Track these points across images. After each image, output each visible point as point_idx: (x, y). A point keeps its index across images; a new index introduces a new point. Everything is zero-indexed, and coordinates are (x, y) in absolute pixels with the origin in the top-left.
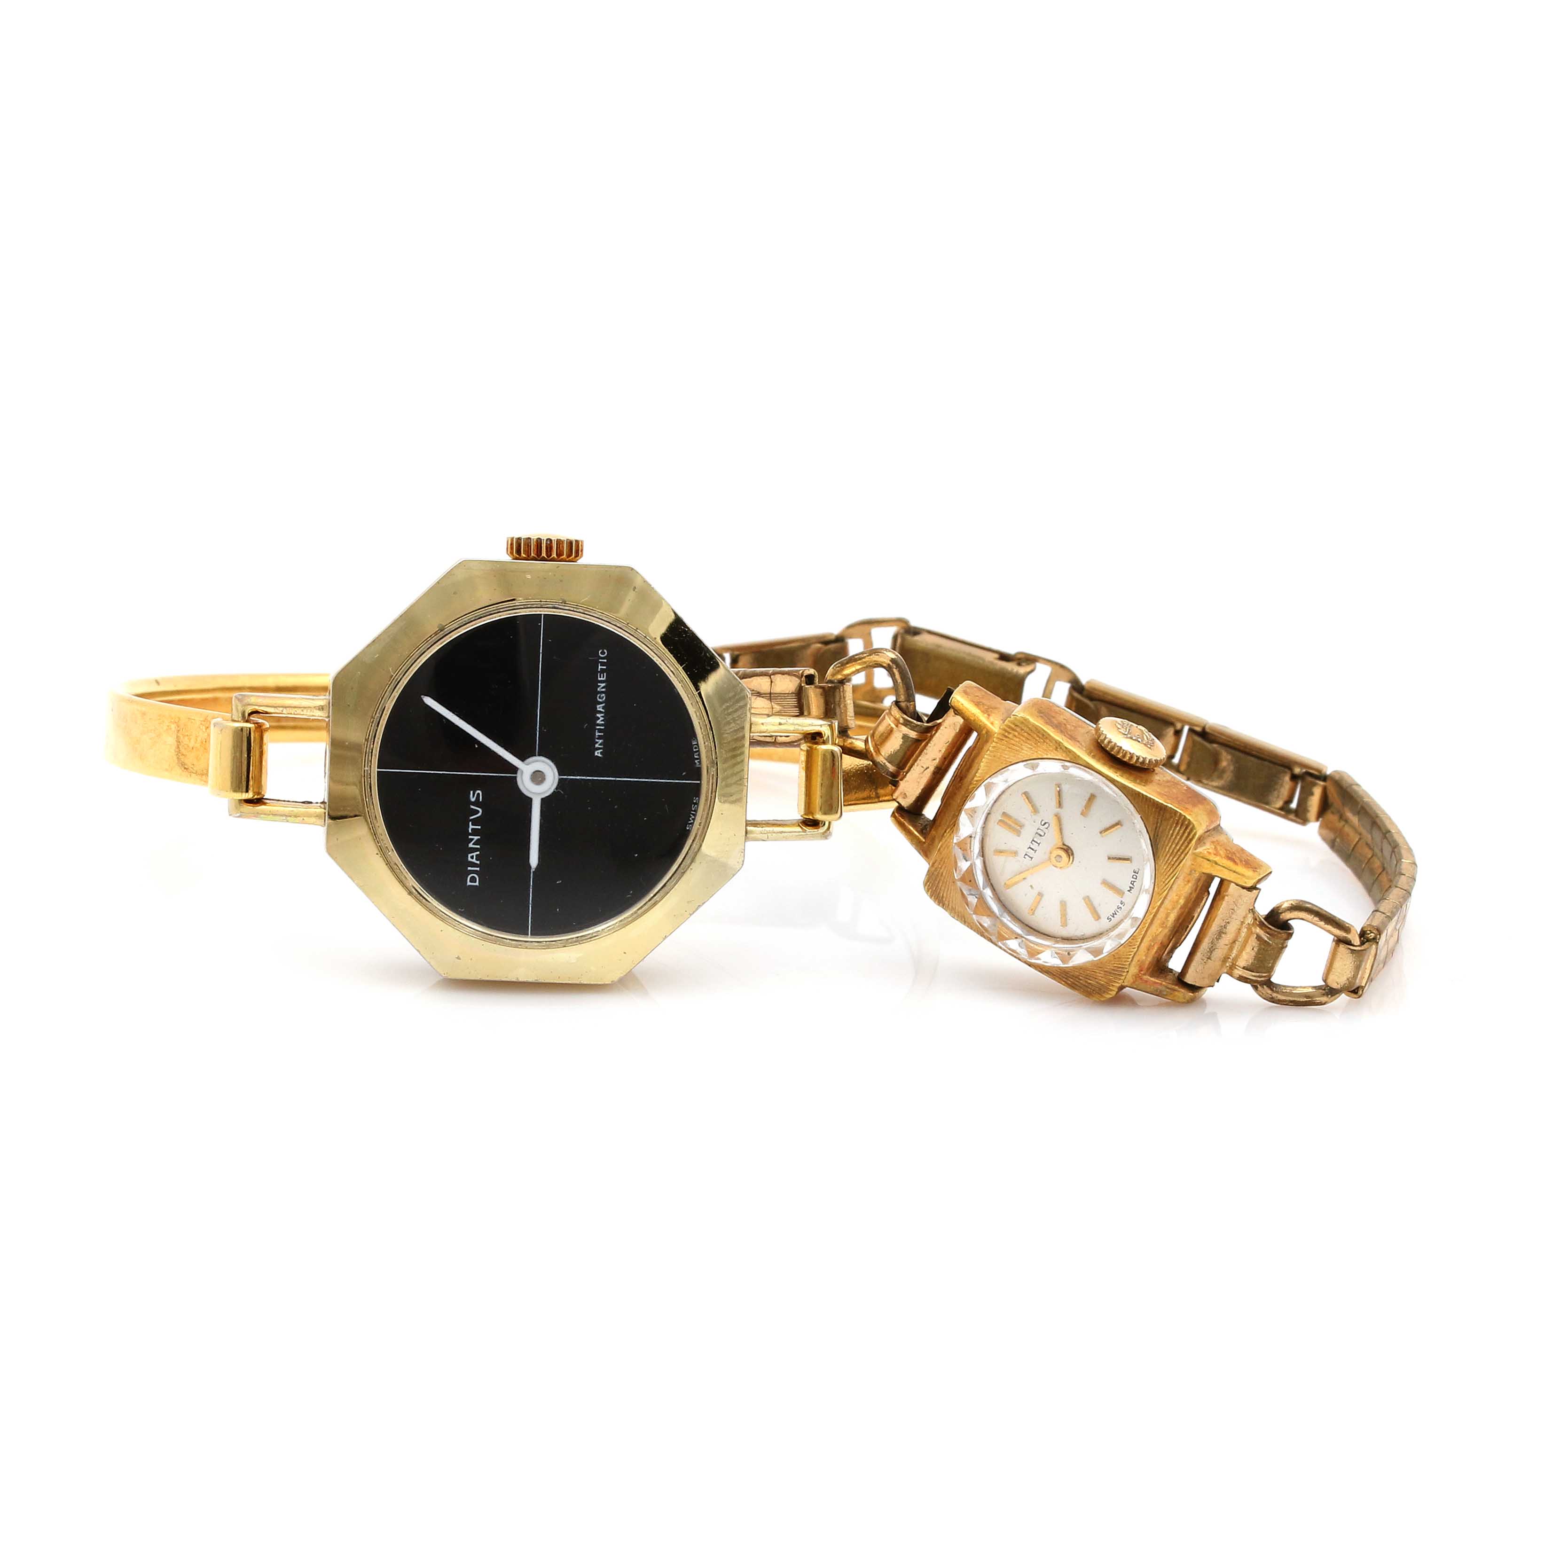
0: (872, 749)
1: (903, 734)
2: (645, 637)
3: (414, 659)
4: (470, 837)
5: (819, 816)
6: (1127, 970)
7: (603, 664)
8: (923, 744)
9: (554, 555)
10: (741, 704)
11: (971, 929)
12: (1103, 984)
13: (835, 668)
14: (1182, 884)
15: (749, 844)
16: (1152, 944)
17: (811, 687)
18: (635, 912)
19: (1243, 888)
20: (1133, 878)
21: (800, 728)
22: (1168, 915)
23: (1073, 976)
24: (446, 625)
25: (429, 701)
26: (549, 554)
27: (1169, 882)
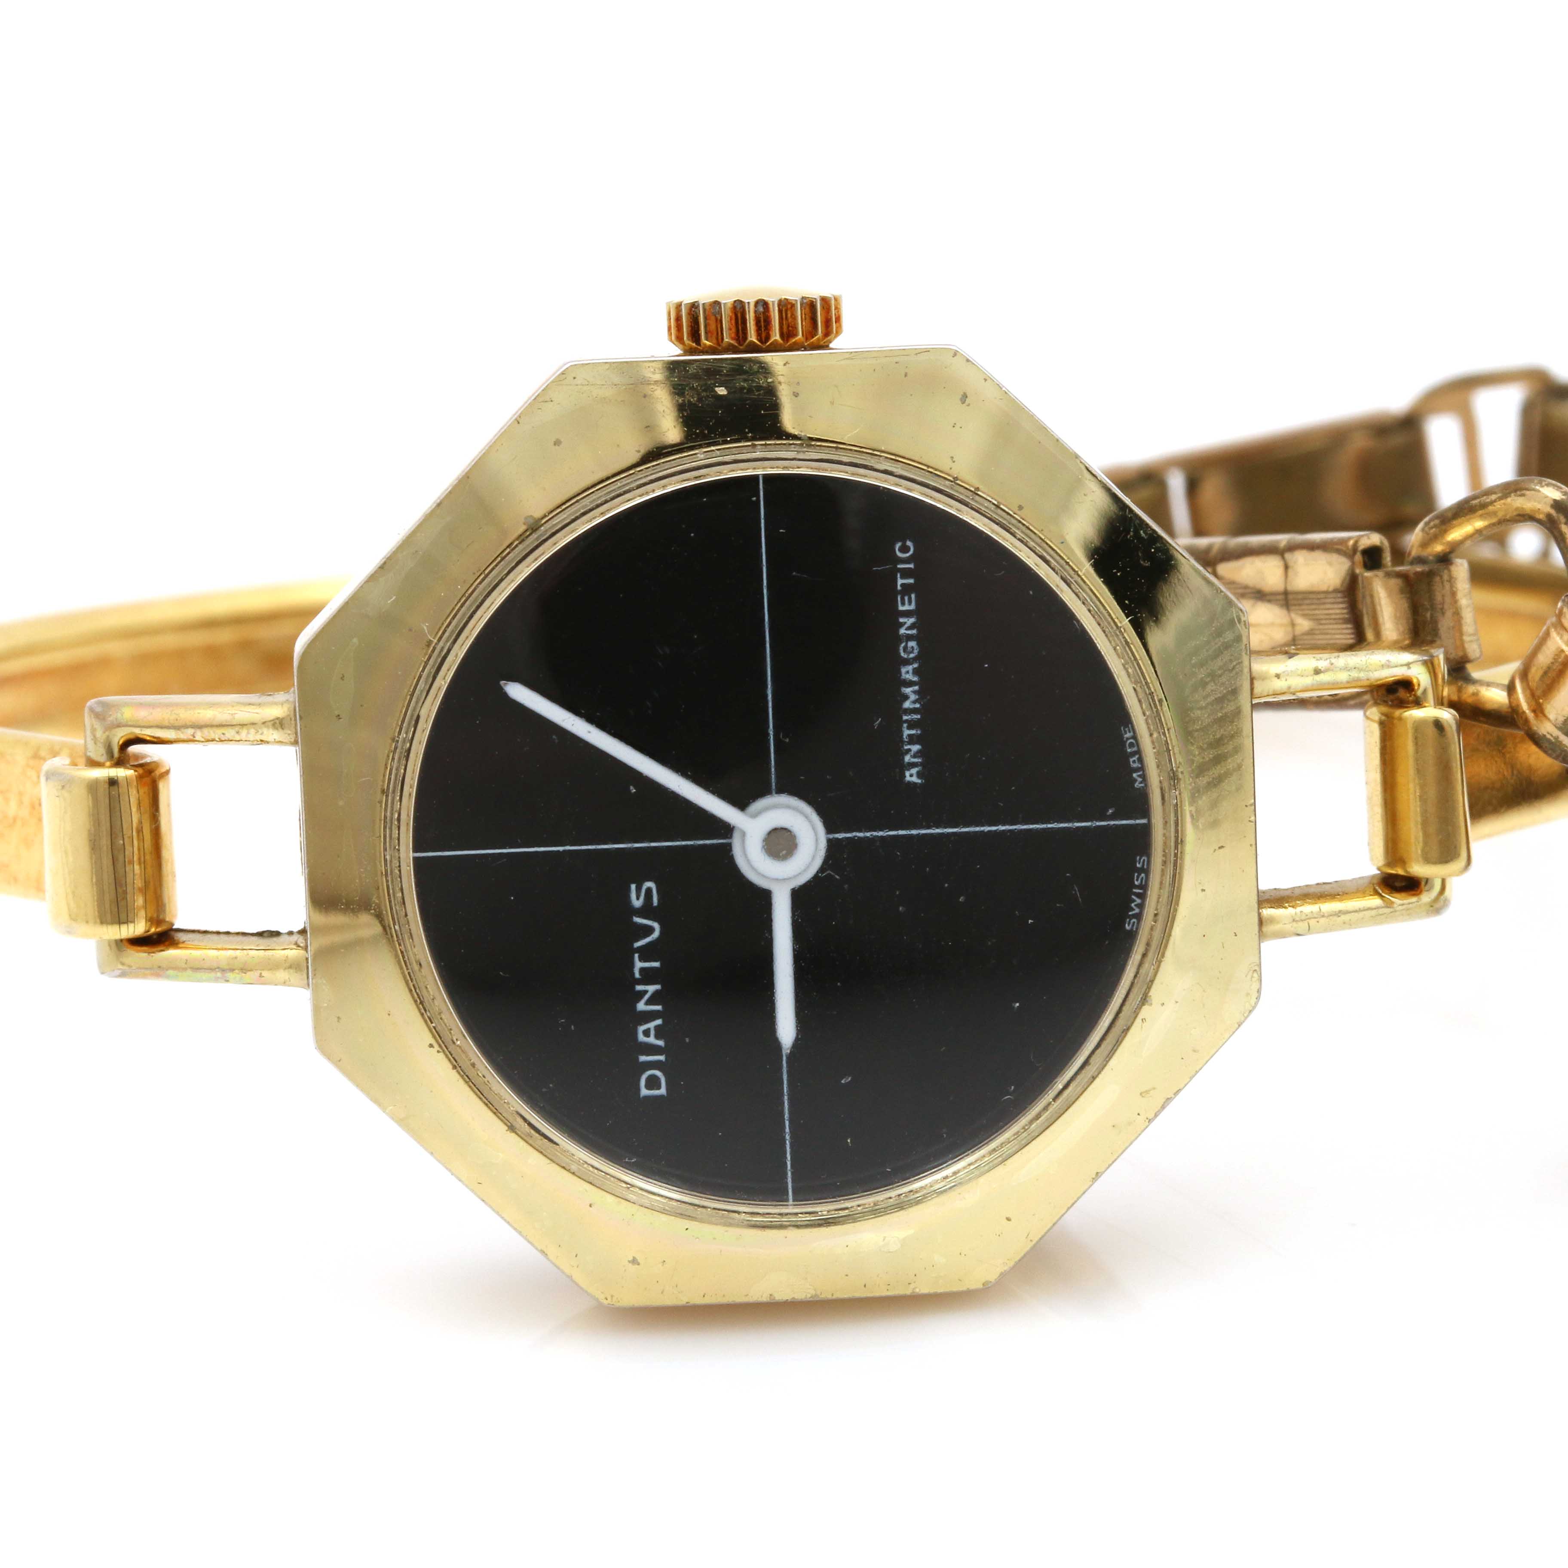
0: (1525, 706)
2: (997, 506)
3: (475, 600)
4: (639, 988)
5: (1418, 869)
7: (906, 574)
9: (776, 336)
10: (1229, 636)
13: (1426, 529)
15: (1269, 947)
17: (1376, 576)
18: (1024, 1129)
21: (1362, 675)
24: (543, 518)
25: (518, 692)
26: (764, 335)
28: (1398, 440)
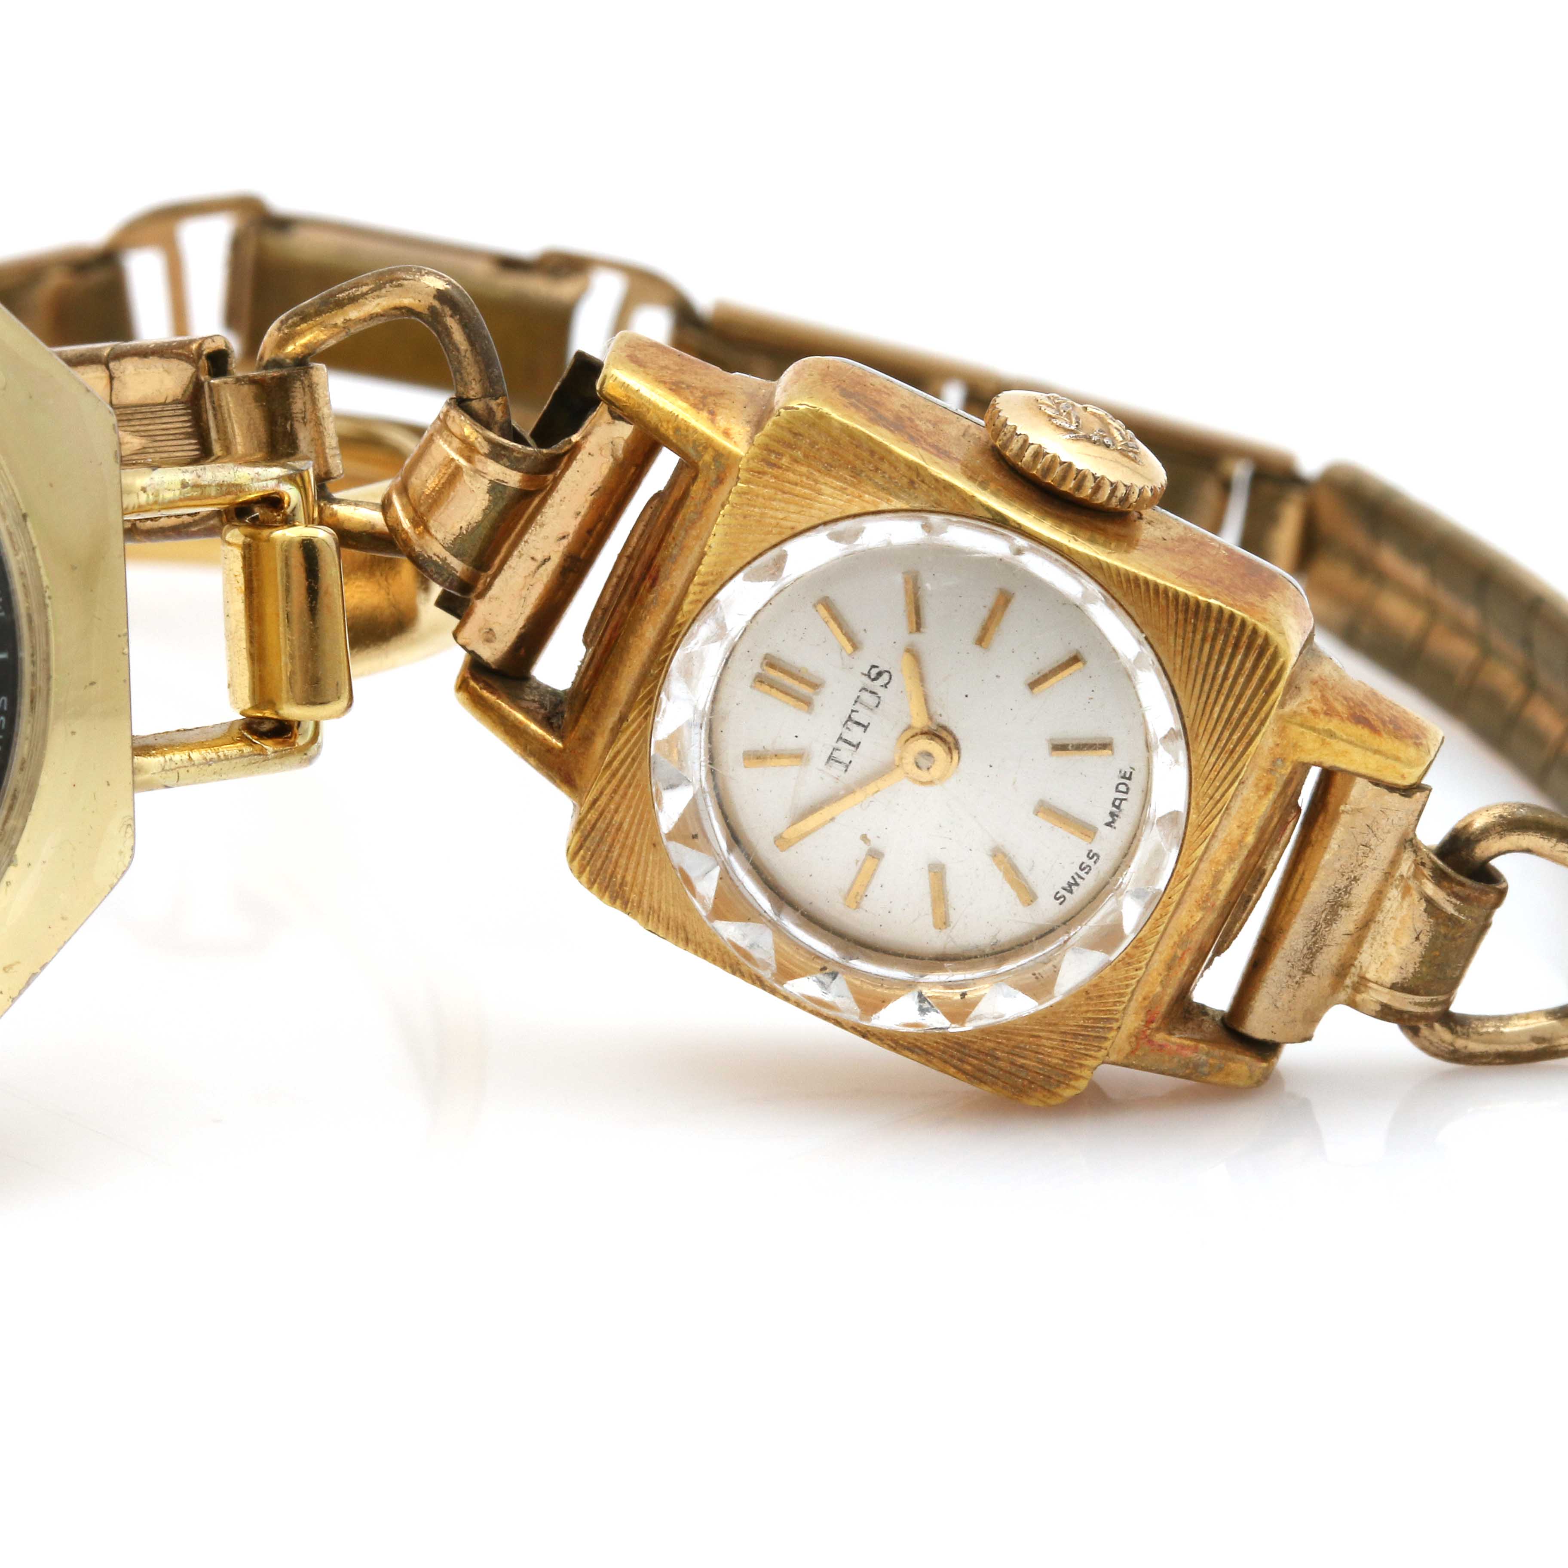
0: (406, 524)
1: (491, 481)
5: (290, 711)
6: (1118, 1024)
8: (536, 501)
11: (705, 957)
12: (1057, 1064)
13: (283, 326)
14: (1253, 797)
16: (1179, 953)
17: (226, 383)
19: (1392, 788)
20: (1117, 790)
22: (1217, 878)
23: (979, 1051)
27: (1223, 795)
28: (97, 277)
